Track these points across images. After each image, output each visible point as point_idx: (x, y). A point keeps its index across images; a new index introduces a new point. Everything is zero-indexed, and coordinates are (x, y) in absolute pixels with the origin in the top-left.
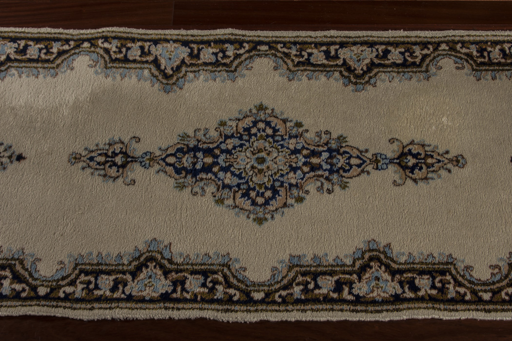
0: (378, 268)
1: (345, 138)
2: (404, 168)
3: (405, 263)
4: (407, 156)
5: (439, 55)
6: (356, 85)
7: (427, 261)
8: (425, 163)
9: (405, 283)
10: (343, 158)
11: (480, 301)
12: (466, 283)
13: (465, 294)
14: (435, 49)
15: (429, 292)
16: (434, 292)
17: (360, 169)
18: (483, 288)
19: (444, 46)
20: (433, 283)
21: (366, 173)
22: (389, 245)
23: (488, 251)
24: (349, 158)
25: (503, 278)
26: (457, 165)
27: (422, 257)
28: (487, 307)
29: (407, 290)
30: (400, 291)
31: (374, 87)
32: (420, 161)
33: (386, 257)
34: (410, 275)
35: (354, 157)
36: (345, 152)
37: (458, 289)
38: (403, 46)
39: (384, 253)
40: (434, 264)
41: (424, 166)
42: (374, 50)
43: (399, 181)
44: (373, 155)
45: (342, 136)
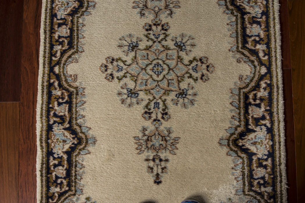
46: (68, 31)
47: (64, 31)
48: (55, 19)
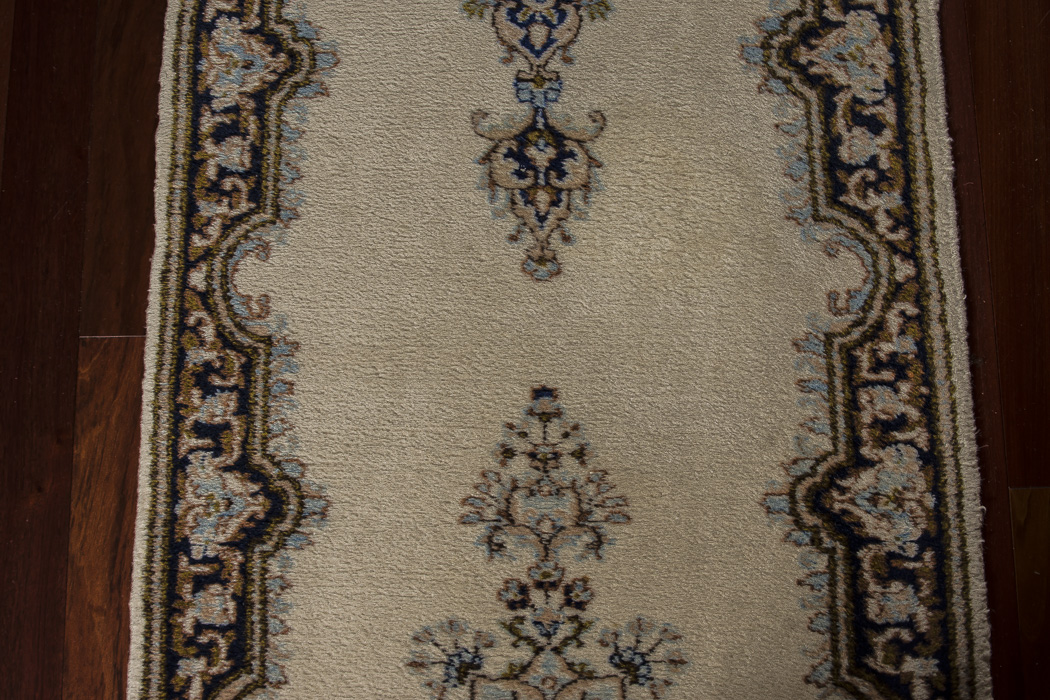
0: (271, 68)
1: (602, 15)
2: (523, 139)
3: (281, 121)
4: (555, 147)
5: (874, 254)
6: (763, 47)
7: (282, 166)
8: (535, 186)
9: (234, 117)
10: (547, 9)
11: (189, 265)
12: (231, 240)
13: (205, 236)
14: (893, 247)
15: (212, 162)
16: (211, 172)
17: (516, 42)
18: (217, 274)
19: (905, 270)
20: (232, 174)
21: (506, 55)
22: (324, 92)
23: (303, 296)
24: (546, 22)
25: (238, 319)
26: (529, 257)
27: (293, 156)
28: (173, 277)
29: (218, 119)
30: (216, 105)
31: (759, 87)
32: (541, 176)
33: (297, 85)
34: (253, 127)
35: (550, 32)
36: (563, 15)
37: (218, 221)
38: (898, 167)
39: (307, 82)
40: (277, 180)
41: (528, 182)
42: (879, 96)
43: (486, 124)
44: (557, 73)
45: (607, 8)
46: (231, 605)
47: (214, 606)
48: (184, 561)
